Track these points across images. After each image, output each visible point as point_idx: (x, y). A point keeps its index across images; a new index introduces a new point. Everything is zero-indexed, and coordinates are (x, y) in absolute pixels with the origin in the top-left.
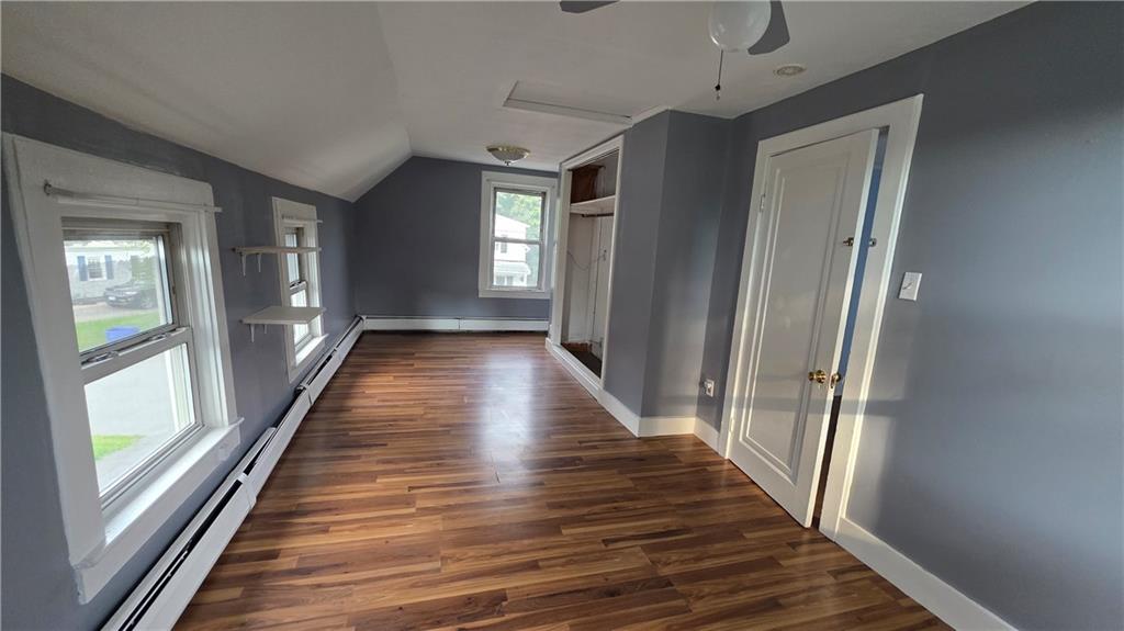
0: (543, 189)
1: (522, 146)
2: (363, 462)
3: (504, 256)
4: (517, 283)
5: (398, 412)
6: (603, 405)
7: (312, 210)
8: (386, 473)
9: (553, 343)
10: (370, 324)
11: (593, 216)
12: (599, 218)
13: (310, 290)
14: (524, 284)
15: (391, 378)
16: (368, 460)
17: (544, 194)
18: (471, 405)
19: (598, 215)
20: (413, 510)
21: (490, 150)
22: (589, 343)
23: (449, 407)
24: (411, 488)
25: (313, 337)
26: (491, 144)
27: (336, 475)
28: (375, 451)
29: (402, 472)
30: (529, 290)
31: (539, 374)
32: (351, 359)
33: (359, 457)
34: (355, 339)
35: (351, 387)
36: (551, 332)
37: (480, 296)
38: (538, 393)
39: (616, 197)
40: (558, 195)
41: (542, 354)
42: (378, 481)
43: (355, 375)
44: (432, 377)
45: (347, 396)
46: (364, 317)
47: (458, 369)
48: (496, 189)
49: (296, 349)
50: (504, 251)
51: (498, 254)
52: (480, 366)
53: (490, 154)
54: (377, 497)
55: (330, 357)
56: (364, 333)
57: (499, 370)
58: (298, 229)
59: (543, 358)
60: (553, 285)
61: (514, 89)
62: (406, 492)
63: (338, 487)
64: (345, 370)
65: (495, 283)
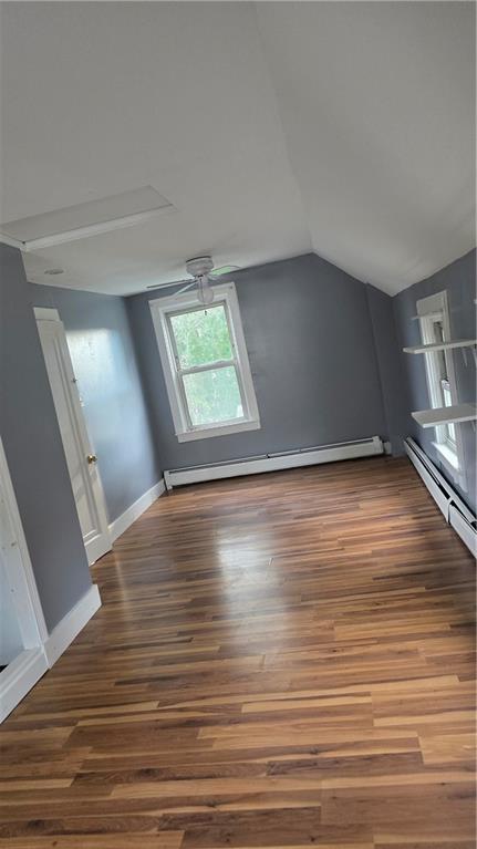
8: (367, 556)
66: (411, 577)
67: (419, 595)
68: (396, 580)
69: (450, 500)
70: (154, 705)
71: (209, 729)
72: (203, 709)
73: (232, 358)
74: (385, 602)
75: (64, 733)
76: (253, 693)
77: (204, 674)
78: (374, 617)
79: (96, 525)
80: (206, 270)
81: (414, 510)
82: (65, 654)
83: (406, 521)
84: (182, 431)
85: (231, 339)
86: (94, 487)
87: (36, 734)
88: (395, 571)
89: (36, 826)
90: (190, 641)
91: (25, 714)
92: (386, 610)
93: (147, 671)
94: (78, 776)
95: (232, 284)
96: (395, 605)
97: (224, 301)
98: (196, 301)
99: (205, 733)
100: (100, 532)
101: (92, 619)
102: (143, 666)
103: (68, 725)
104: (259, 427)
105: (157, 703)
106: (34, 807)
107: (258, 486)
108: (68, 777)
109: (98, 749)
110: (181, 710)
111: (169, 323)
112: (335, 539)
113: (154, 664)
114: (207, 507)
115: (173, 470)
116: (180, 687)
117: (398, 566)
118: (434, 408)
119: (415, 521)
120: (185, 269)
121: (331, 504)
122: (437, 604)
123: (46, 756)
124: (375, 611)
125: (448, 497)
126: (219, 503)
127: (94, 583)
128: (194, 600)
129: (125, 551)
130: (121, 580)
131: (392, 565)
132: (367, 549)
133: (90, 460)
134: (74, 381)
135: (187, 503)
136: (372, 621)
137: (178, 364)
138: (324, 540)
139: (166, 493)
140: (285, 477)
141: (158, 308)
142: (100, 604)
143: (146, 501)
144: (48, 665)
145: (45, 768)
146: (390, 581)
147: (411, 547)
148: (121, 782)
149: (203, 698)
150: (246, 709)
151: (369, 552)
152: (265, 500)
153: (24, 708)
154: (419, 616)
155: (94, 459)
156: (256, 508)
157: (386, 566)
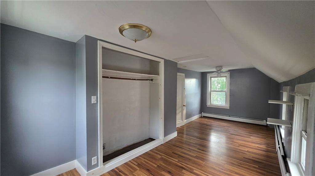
27: (258, 155)
29: (240, 150)
66: (255, 162)
67: (254, 167)
68: (250, 161)
69: (279, 146)
70: (177, 160)
71: (185, 171)
72: (186, 166)
73: (225, 90)
74: (243, 165)
75: (160, 157)
76: (198, 169)
77: (190, 159)
78: (238, 167)
79: (182, 119)
80: (220, 70)
81: (267, 144)
82: (166, 142)
83: (263, 147)
84: (208, 104)
85: (226, 85)
86: (183, 111)
87: (155, 154)
88: (251, 158)
89: (148, 170)
90: (190, 151)
91: (155, 150)
92: (243, 167)
93: (179, 153)
94: (158, 166)
95: (229, 73)
96: (246, 167)
97: (226, 76)
98: (216, 76)
99: (184, 171)
100: (182, 121)
101: (174, 138)
102: (179, 152)
103: (161, 156)
104: (229, 108)
105: (178, 160)
106: (149, 167)
107: (224, 123)
108: (157, 165)
109: (164, 163)
110: (182, 164)
111: (211, 79)
112: (238, 143)
113: (181, 152)
114: (209, 123)
115: (204, 112)
116: (184, 159)
117: (253, 157)
118: (283, 119)
119: (266, 148)
120: (215, 69)
121: (243, 134)
122: (259, 172)
123: (155, 159)
124: (239, 166)
125: (279, 145)
126: (212, 123)
127: (177, 131)
128: (196, 143)
129: (187, 127)
130: (185, 133)
131: (251, 156)
132: (246, 149)
133: (184, 106)
134: (184, 89)
135: (205, 121)
136: (237, 167)
137: (211, 89)
138: (235, 142)
139: (201, 117)
140: (232, 123)
141: (209, 76)
142: (177, 135)
143: (195, 118)
144: (163, 143)
145: (154, 161)
146: (248, 160)
147: (260, 154)
148: (164, 171)
149: (187, 164)
150: (195, 171)
151: (246, 150)
152: (225, 127)
153: (155, 149)
154: (251, 173)
155: (185, 106)
156: (221, 128)
157: (249, 156)
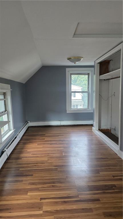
0: (88, 72)
1: (80, 56)
2: (24, 184)
3: (75, 98)
4: (79, 107)
5: (39, 159)
6: (121, 157)
7: (9, 86)
8: (32, 190)
9: (95, 129)
10: (31, 124)
11: (109, 79)
12: (111, 80)
13: (9, 114)
14: (82, 107)
15: (37, 145)
16: (25, 183)
17: (88, 74)
18: (65, 156)
19: (111, 79)
20: (41, 212)
21: (69, 59)
22: (110, 129)
23: (57, 157)
24: (41, 199)
25: (10, 131)
26: (68, 56)
28: (29, 178)
30: (85, 110)
31: (91, 142)
32: (24, 137)
33: (22, 181)
34: (26, 130)
35: (22, 148)
36: (94, 125)
37: (67, 113)
38: (91, 150)
39: (121, 69)
40: (94, 74)
41: (91, 134)
42: (29, 194)
43: (25, 144)
44: (51, 144)
45: (21, 152)
46: (29, 122)
47: (60, 140)
48: (71, 74)
49: (2, 136)
50: (75, 96)
51: (73, 98)
52: (68, 139)
53: (68, 61)
54: (27, 203)
55: (16, 137)
56: (29, 127)
57: (75, 140)
58: (4, 93)
59: (92, 135)
60: (94, 106)
61: (76, 29)
62: (39, 201)
63: (13, 197)
64: (22, 141)
65: (72, 108)
